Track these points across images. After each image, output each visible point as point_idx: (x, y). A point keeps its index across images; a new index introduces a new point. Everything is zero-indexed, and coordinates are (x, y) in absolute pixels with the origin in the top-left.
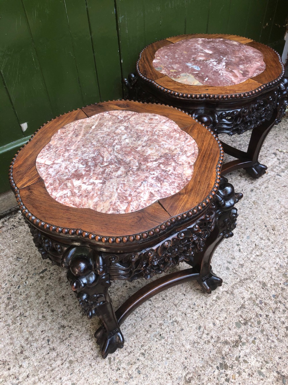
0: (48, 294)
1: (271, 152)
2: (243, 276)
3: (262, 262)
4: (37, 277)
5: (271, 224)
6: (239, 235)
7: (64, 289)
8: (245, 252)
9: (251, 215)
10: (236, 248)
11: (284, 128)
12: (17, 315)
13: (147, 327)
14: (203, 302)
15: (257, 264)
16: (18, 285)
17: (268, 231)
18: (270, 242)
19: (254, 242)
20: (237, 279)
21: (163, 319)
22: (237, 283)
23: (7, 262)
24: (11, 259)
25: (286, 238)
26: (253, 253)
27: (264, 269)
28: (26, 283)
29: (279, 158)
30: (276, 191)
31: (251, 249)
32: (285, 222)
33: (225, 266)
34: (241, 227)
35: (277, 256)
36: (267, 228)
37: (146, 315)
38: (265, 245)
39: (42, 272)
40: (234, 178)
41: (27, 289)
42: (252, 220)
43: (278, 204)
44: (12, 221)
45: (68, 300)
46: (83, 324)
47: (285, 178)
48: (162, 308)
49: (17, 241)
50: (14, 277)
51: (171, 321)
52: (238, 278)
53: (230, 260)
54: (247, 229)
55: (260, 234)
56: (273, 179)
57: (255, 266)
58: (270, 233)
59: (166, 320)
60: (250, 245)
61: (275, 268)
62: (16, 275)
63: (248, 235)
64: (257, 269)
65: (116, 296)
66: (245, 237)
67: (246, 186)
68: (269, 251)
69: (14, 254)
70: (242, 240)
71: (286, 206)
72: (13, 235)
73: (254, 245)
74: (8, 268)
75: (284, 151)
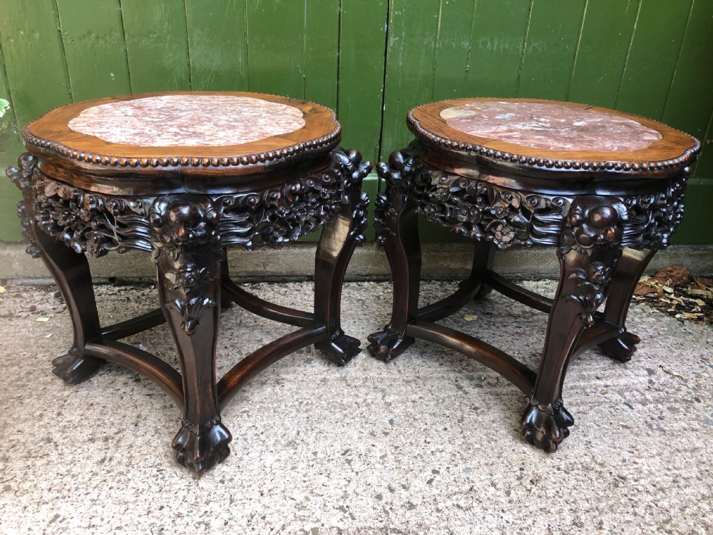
1: (643, 364)
2: (397, 523)
3: (458, 522)
5: (536, 471)
6: (453, 458)
7: (103, 396)
8: (437, 489)
9: (507, 440)
10: (427, 475)
12: (15, 396)
13: (155, 506)
14: (282, 523)
15: (445, 519)
17: (519, 478)
18: (508, 499)
19: (473, 482)
20: (381, 522)
21: (191, 509)
22: (374, 529)
25: (548, 509)
26: (454, 497)
29: (655, 381)
30: (598, 425)
31: (457, 490)
32: (573, 482)
33: (376, 491)
34: (469, 449)
35: (502, 528)
36: (521, 473)
37: (173, 489)
38: (491, 498)
43: (583, 447)
44: (133, 293)
45: (91, 411)
46: (76, 450)
47: (639, 415)
48: (206, 493)
51: (201, 520)
52: (384, 523)
53: (393, 486)
55: (498, 476)
56: (607, 406)
57: (436, 519)
58: (521, 484)
59: (195, 512)
60: (459, 483)
63: (471, 467)
64: (435, 526)
65: (159, 441)
66: (462, 466)
68: (490, 511)
70: (451, 469)
71: (600, 457)
72: (115, 308)
73: (467, 487)
74: (67, 340)
75: (675, 374)
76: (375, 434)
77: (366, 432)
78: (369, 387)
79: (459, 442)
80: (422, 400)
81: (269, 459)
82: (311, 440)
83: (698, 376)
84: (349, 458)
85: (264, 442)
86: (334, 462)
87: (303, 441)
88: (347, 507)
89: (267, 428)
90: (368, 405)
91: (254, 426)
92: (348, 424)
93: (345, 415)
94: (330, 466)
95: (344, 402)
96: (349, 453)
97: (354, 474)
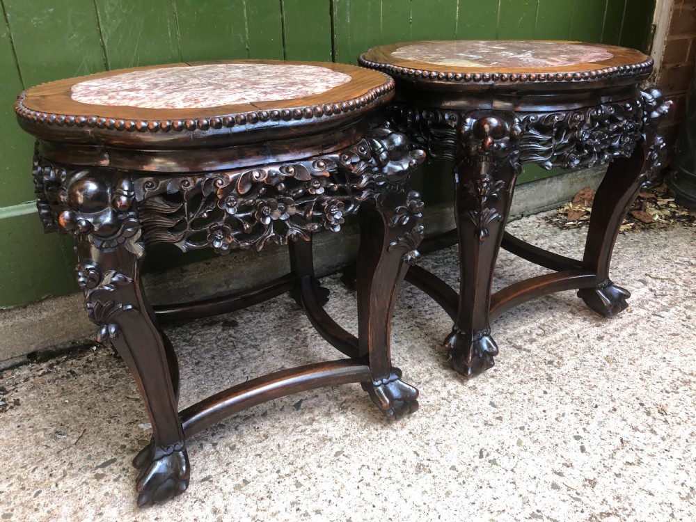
0: (101, 514)
1: (633, 278)
2: (597, 506)
3: (645, 479)
4: (88, 474)
5: (654, 402)
6: (579, 417)
8: (596, 454)
9: (604, 382)
10: (575, 444)
11: (656, 243)
15: (632, 481)
16: (38, 490)
17: (648, 414)
18: (659, 437)
19: (617, 434)
20: (582, 512)
23: (30, 440)
24: (41, 435)
26: (618, 455)
27: (651, 494)
28: (57, 485)
29: (653, 288)
30: (655, 341)
31: (612, 448)
32: (689, 399)
33: (548, 481)
34: (583, 403)
35: (681, 467)
36: (646, 408)
38: (646, 442)
39: (103, 466)
40: (558, 316)
41: (55, 499)
42: (607, 391)
43: (664, 364)
44: (72, 364)
47: (673, 321)
49: (67, 401)
50: (34, 470)
52: (586, 512)
53: (558, 468)
54: (596, 407)
55: (631, 419)
56: (644, 321)
58: (654, 418)
60: (608, 440)
61: (680, 493)
62: (40, 468)
63: (602, 419)
64: (631, 493)
66: (593, 423)
67: (586, 330)
68: (658, 454)
69: (53, 424)
70: (587, 429)
71: (685, 368)
72: (63, 389)
73: (617, 442)
74: (27, 452)
75: (663, 277)
76: (490, 423)
77: (481, 424)
78: (440, 378)
79: (568, 399)
80: (499, 372)
81: (414, 495)
82: (436, 456)
83: (678, 275)
84: (491, 458)
85: (390, 478)
86: (480, 468)
87: (429, 460)
88: (538, 511)
89: (379, 461)
90: (455, 397)
91: (363, 466)
92: (455, 423)
93: (445, 416)
94: (480, 474)
95: (432, 402)
96: (485, 454)
97: (510, 472)
